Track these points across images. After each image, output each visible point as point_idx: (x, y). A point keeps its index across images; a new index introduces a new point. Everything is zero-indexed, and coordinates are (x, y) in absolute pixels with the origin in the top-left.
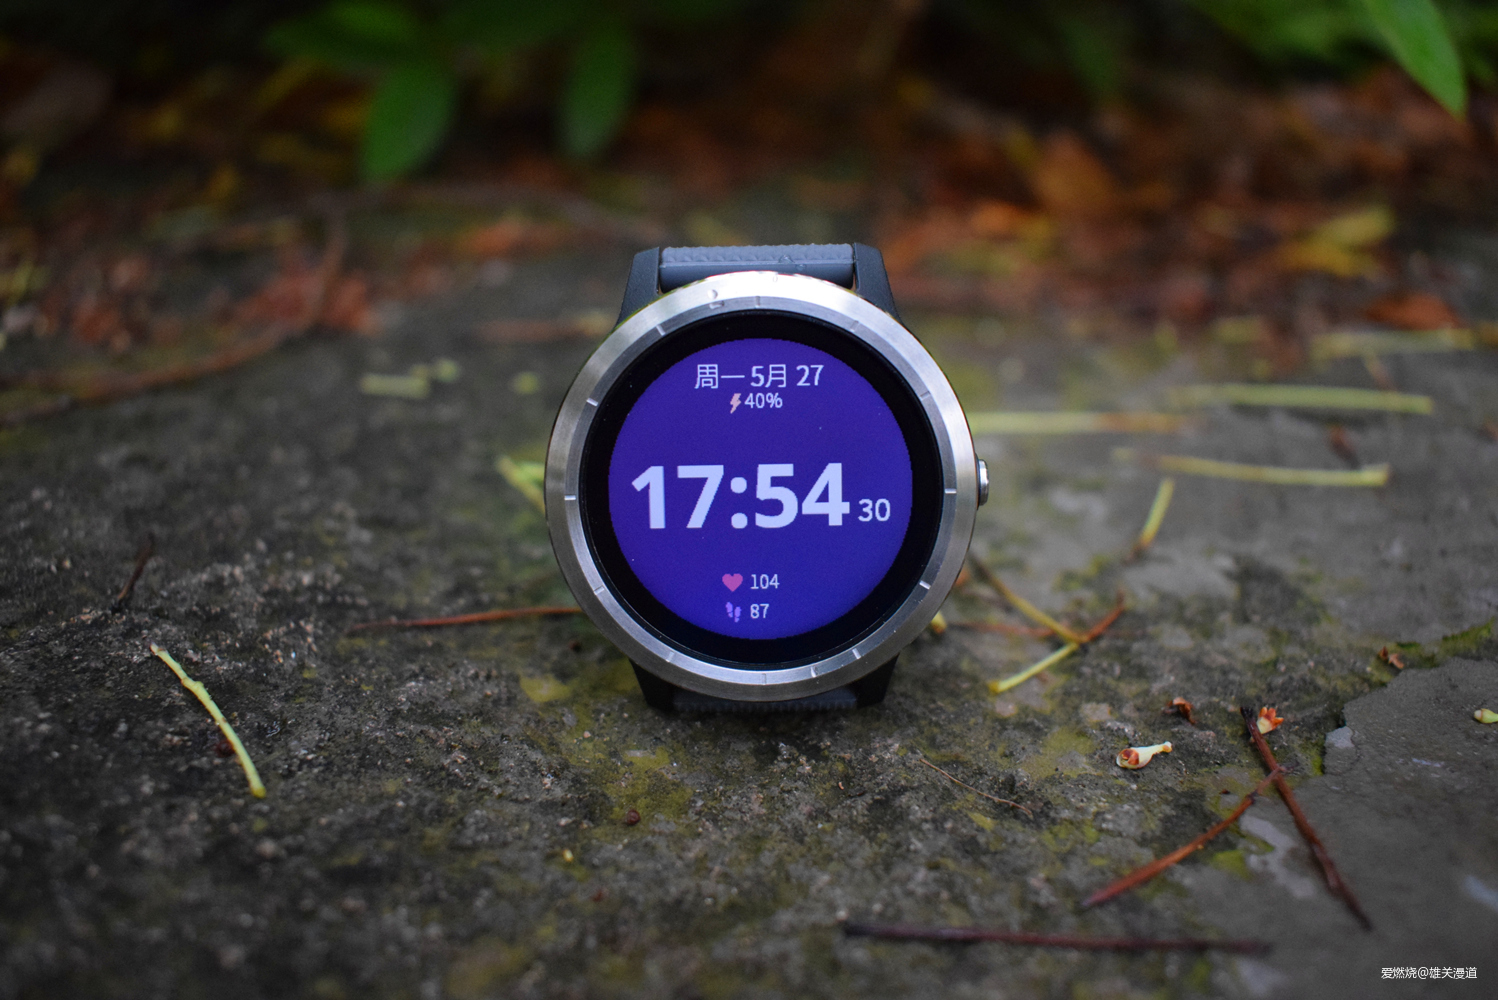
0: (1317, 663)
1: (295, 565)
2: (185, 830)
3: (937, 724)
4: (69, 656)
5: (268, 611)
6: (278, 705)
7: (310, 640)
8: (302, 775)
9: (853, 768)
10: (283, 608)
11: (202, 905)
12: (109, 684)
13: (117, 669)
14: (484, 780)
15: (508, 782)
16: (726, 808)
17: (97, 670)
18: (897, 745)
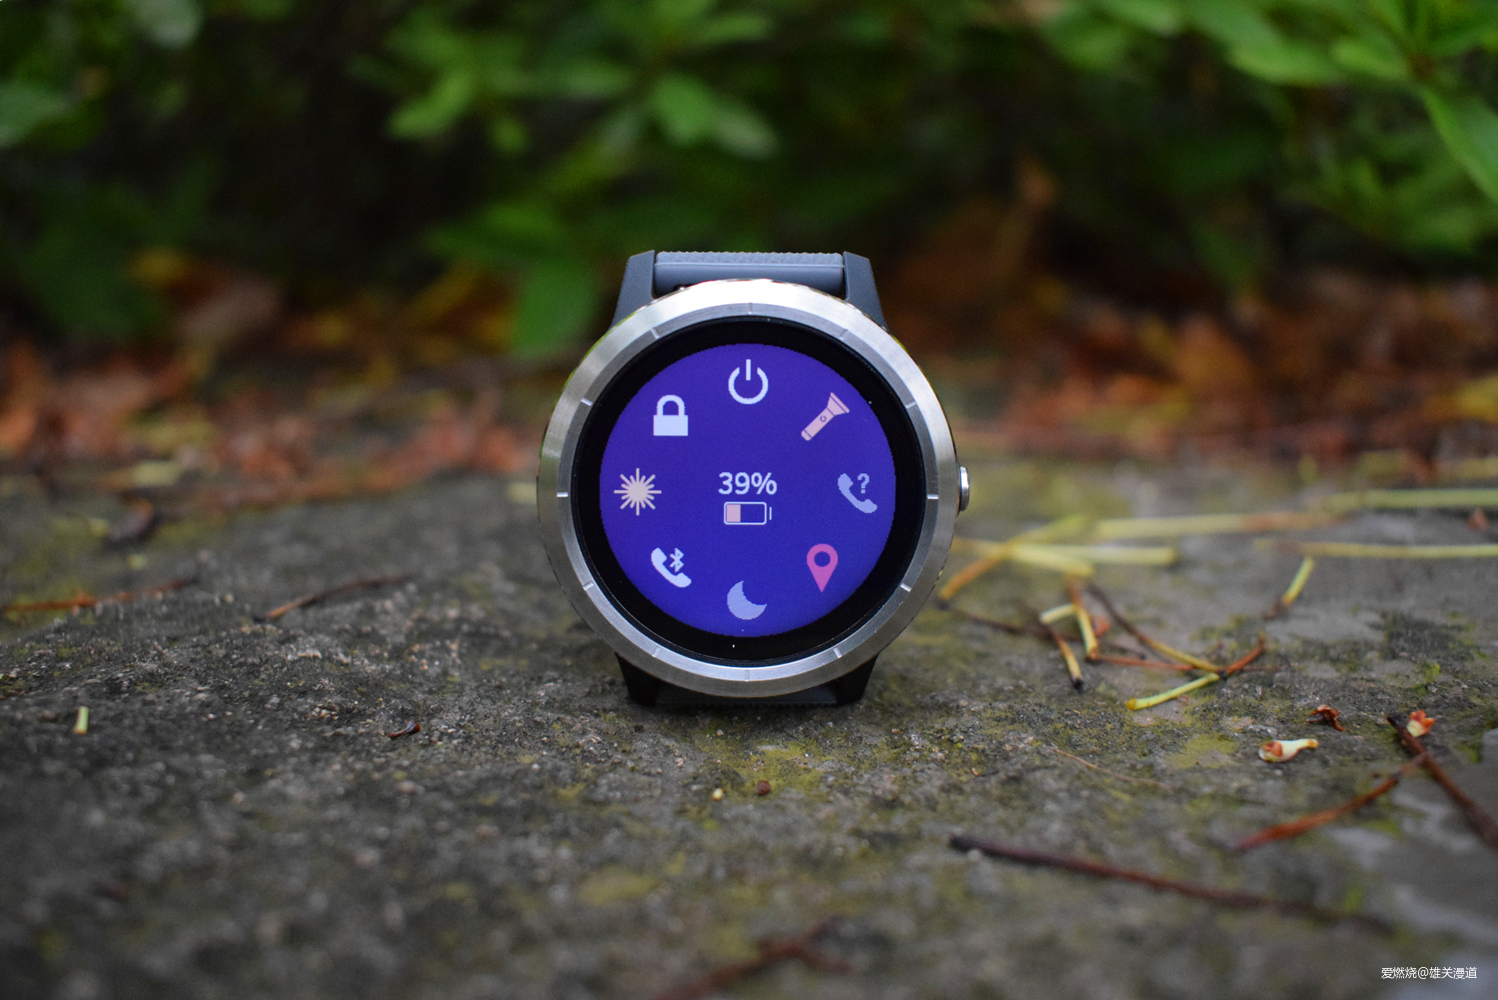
0: (1471, 686)
1: (442, 604)
2: (329, 775)
3: (1073, 728)
4: (227, 656)
5: (416, 633)
6: (421, 696)
7: (454, 655)
8: (442, 745)
9: (987, 756)
10: (429, 632)
11: (341, 822)
12: (263, 676)
13: (272, 666)
14: (618, 757)
15: (641, 758)
16: (858, 784)
17: (253, 664)
18: (1031, 738)
